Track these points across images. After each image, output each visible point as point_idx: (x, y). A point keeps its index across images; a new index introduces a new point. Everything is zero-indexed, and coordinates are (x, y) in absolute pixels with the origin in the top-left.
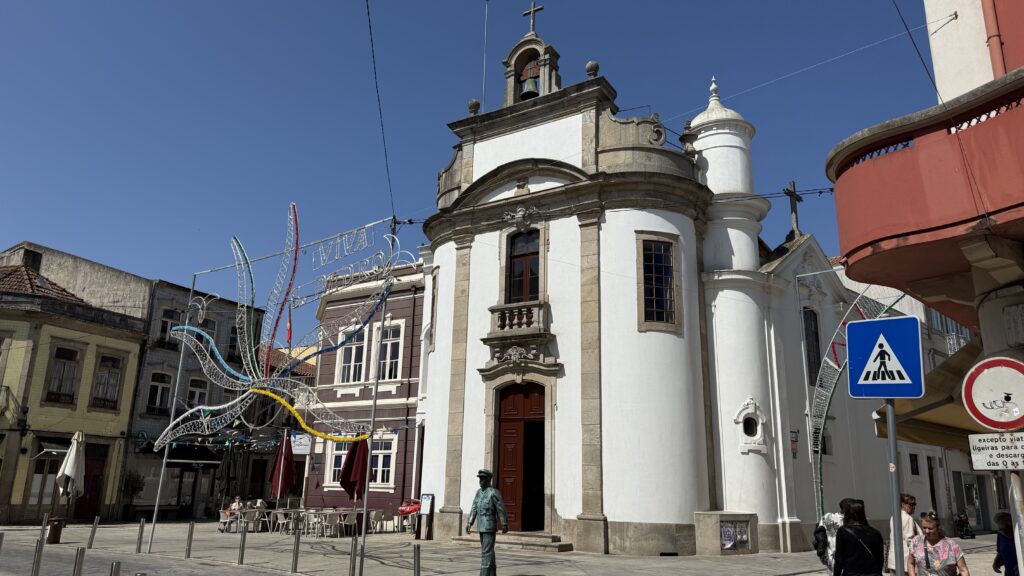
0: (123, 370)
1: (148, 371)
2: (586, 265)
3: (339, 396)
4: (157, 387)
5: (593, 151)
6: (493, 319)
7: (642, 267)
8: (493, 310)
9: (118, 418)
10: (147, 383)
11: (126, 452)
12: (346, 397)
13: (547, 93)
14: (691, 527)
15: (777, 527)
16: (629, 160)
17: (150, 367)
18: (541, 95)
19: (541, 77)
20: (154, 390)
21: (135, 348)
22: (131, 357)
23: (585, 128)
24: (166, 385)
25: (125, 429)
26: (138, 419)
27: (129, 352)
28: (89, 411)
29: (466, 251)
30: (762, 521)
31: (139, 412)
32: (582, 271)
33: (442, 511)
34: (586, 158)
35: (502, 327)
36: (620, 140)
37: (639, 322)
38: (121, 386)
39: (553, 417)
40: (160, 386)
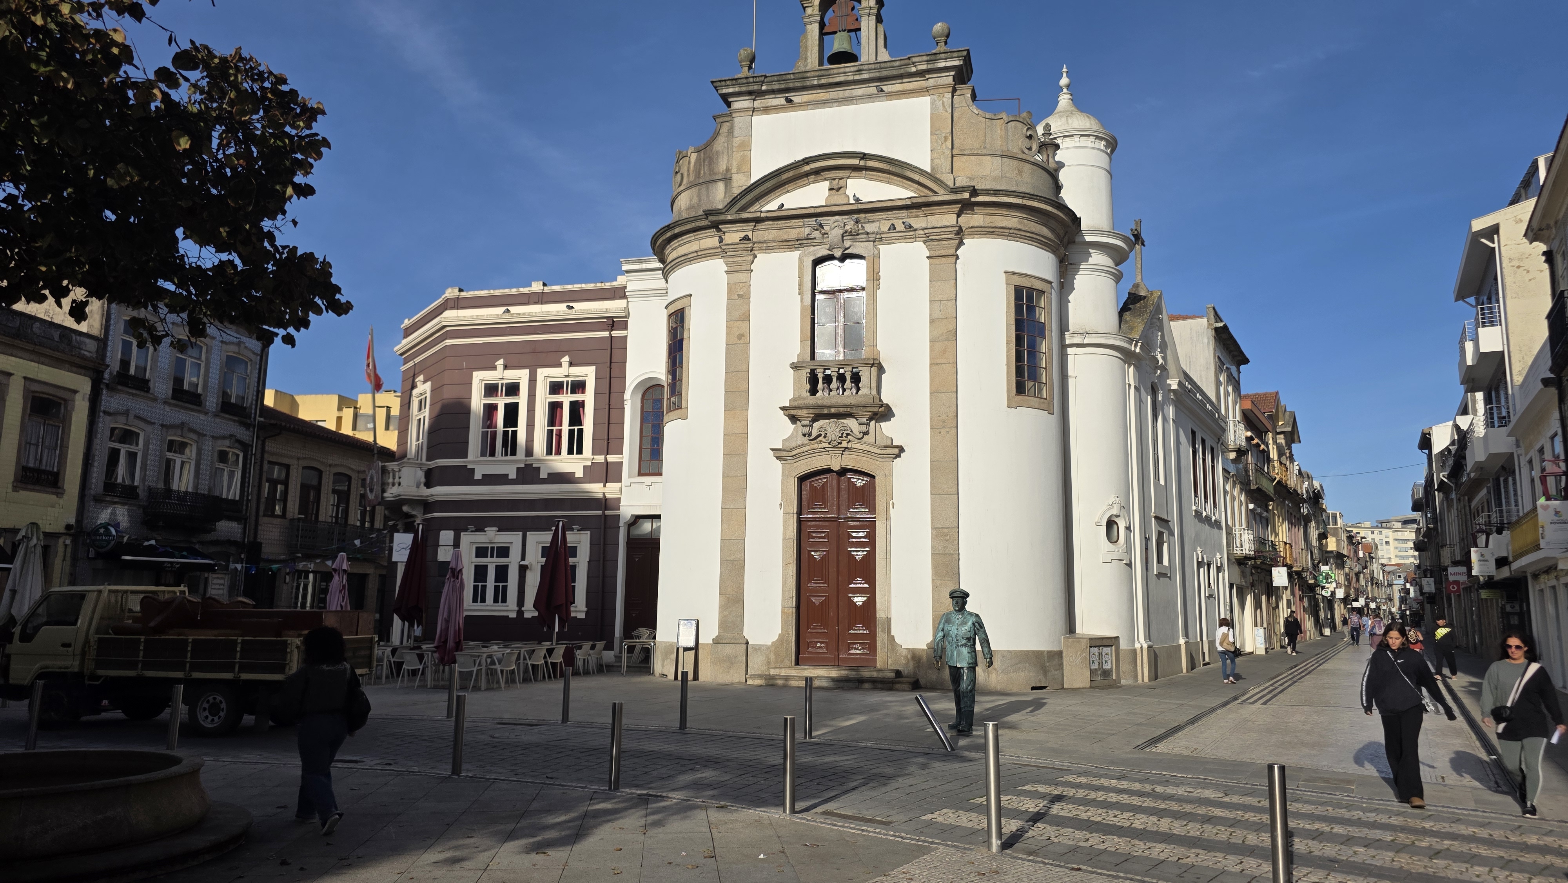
0: (65, 422)
1: (105, 424)
2: (937, 314)
3: (478, 476)
4: (119, 450)
5: (949, 153)
6: (796, 382)
7: (1013, 322)
8: (795, 367)
9: (61, 501)
10: (103, 445)
11: (75, 559)
12: (490, 479)
13: (872, 59)
14: (1060, 654)
15: (1135, 650)
16: (997, 173)
17: (108, 419)
18: (864, 59)
19: (864, 33)
20: (114, 456)
21: (83, 385)
22: (78, 397)
23: (935, 118)
24: (133, 449)
25: (72, 521)
26: (92, 503)
27: (75, 392)
28: (15, 489)
29: (742, 277)
30: (1123, 645)
31: (93, 492)
32: (932, 321)
33: (716, 641)
34: (936, 161)
35: (813, 391)
36: (985, 142)
37: (1008, 395)
38: (64, 448)
39: (888, 518)
40: (124, 449)
